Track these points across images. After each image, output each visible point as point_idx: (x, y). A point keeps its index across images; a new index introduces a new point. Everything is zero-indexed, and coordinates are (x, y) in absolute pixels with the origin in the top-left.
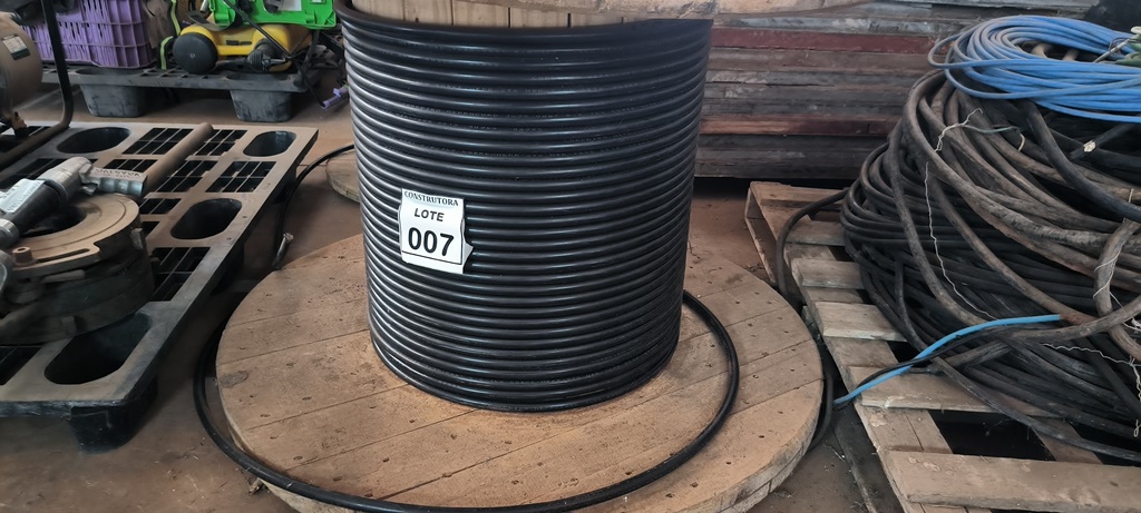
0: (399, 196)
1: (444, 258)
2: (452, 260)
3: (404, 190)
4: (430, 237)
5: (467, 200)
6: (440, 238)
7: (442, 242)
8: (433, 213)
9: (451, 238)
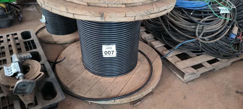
0: (102, 46)
1: (113, 55)
2: (114, 55)
3: (103, 45)
4: (109, 52)
5: (116, 44)
6: (111, 52)
7: (112, 52)
8: (110, 48)
9: (113, 51)
